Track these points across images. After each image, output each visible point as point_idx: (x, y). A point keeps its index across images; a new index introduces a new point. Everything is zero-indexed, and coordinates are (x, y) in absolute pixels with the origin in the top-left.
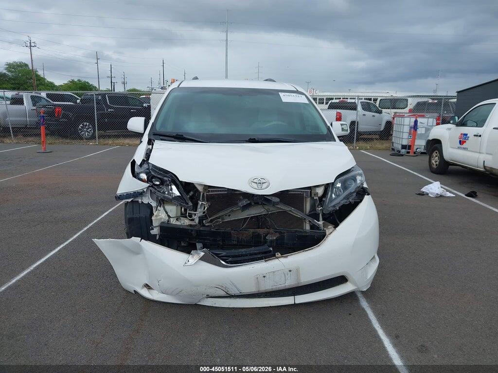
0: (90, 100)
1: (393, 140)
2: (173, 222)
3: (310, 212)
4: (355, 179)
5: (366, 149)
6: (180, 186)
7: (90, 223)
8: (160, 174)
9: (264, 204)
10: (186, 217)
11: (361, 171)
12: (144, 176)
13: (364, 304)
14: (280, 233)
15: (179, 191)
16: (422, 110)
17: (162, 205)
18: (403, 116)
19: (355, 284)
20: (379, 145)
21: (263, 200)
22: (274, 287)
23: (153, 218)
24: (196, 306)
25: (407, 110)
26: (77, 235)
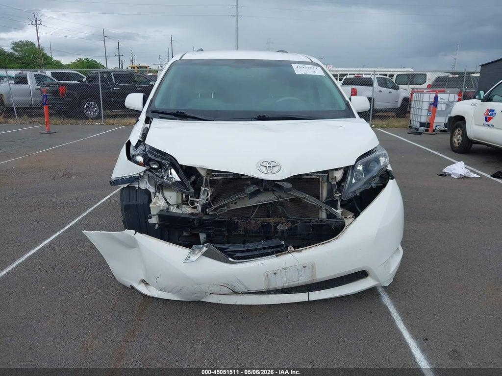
0: (95, 78)
1: (411, 118)
2: (173, 209)
3: (327, 198)
4: (378, 162)
5: (382, 127)
6: (180, 170)
7: (90, 208)
8: (158, 157)
9: (274, 191)
10: (187, 204)
11: (385, 152)
12: (140, 159)
13: (386, 300)
14: (293, 222)
15: (179, 176)
16: (443, 86)
17: (161, 191)
18: (422, 92)
19: (376, 279)
20: (396, 122)
21: (273, 186)
22: (286, 284)
23: (151, 206)
24: (200, 304)
25: (425, 86)
26: (75, 221)
